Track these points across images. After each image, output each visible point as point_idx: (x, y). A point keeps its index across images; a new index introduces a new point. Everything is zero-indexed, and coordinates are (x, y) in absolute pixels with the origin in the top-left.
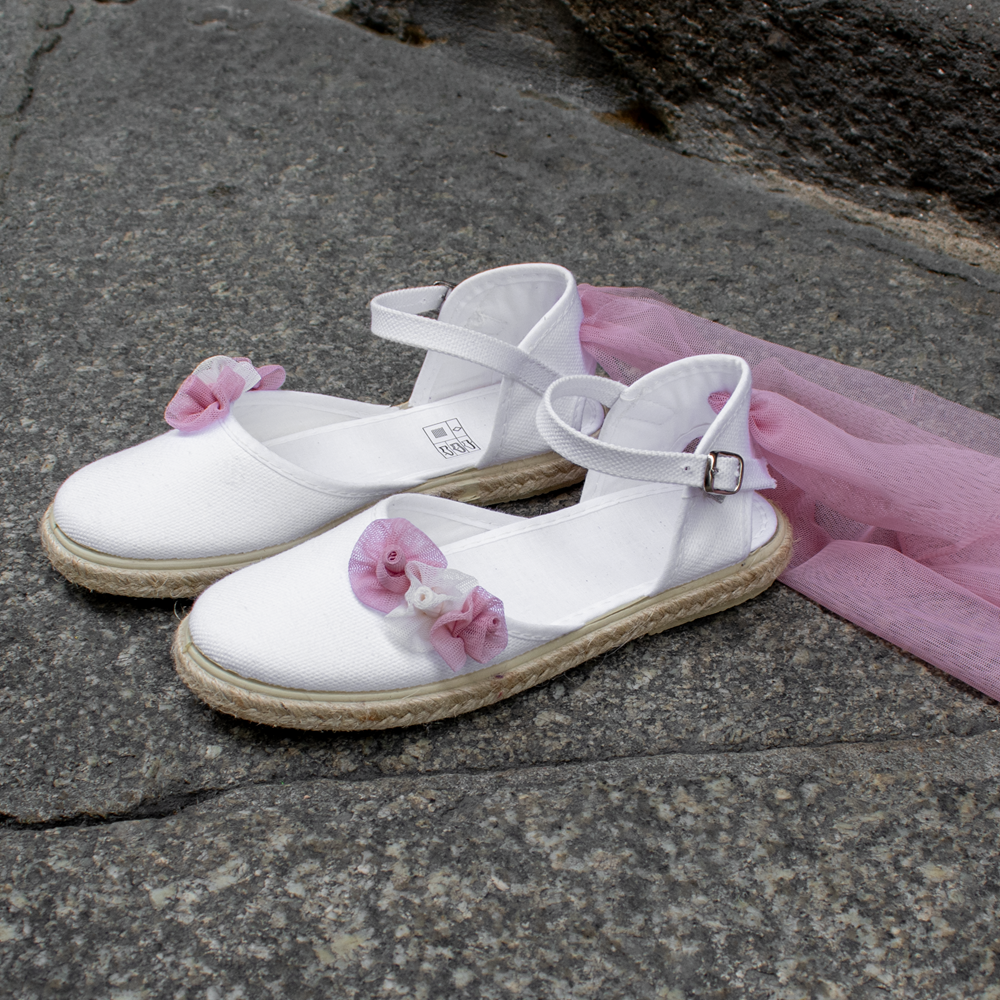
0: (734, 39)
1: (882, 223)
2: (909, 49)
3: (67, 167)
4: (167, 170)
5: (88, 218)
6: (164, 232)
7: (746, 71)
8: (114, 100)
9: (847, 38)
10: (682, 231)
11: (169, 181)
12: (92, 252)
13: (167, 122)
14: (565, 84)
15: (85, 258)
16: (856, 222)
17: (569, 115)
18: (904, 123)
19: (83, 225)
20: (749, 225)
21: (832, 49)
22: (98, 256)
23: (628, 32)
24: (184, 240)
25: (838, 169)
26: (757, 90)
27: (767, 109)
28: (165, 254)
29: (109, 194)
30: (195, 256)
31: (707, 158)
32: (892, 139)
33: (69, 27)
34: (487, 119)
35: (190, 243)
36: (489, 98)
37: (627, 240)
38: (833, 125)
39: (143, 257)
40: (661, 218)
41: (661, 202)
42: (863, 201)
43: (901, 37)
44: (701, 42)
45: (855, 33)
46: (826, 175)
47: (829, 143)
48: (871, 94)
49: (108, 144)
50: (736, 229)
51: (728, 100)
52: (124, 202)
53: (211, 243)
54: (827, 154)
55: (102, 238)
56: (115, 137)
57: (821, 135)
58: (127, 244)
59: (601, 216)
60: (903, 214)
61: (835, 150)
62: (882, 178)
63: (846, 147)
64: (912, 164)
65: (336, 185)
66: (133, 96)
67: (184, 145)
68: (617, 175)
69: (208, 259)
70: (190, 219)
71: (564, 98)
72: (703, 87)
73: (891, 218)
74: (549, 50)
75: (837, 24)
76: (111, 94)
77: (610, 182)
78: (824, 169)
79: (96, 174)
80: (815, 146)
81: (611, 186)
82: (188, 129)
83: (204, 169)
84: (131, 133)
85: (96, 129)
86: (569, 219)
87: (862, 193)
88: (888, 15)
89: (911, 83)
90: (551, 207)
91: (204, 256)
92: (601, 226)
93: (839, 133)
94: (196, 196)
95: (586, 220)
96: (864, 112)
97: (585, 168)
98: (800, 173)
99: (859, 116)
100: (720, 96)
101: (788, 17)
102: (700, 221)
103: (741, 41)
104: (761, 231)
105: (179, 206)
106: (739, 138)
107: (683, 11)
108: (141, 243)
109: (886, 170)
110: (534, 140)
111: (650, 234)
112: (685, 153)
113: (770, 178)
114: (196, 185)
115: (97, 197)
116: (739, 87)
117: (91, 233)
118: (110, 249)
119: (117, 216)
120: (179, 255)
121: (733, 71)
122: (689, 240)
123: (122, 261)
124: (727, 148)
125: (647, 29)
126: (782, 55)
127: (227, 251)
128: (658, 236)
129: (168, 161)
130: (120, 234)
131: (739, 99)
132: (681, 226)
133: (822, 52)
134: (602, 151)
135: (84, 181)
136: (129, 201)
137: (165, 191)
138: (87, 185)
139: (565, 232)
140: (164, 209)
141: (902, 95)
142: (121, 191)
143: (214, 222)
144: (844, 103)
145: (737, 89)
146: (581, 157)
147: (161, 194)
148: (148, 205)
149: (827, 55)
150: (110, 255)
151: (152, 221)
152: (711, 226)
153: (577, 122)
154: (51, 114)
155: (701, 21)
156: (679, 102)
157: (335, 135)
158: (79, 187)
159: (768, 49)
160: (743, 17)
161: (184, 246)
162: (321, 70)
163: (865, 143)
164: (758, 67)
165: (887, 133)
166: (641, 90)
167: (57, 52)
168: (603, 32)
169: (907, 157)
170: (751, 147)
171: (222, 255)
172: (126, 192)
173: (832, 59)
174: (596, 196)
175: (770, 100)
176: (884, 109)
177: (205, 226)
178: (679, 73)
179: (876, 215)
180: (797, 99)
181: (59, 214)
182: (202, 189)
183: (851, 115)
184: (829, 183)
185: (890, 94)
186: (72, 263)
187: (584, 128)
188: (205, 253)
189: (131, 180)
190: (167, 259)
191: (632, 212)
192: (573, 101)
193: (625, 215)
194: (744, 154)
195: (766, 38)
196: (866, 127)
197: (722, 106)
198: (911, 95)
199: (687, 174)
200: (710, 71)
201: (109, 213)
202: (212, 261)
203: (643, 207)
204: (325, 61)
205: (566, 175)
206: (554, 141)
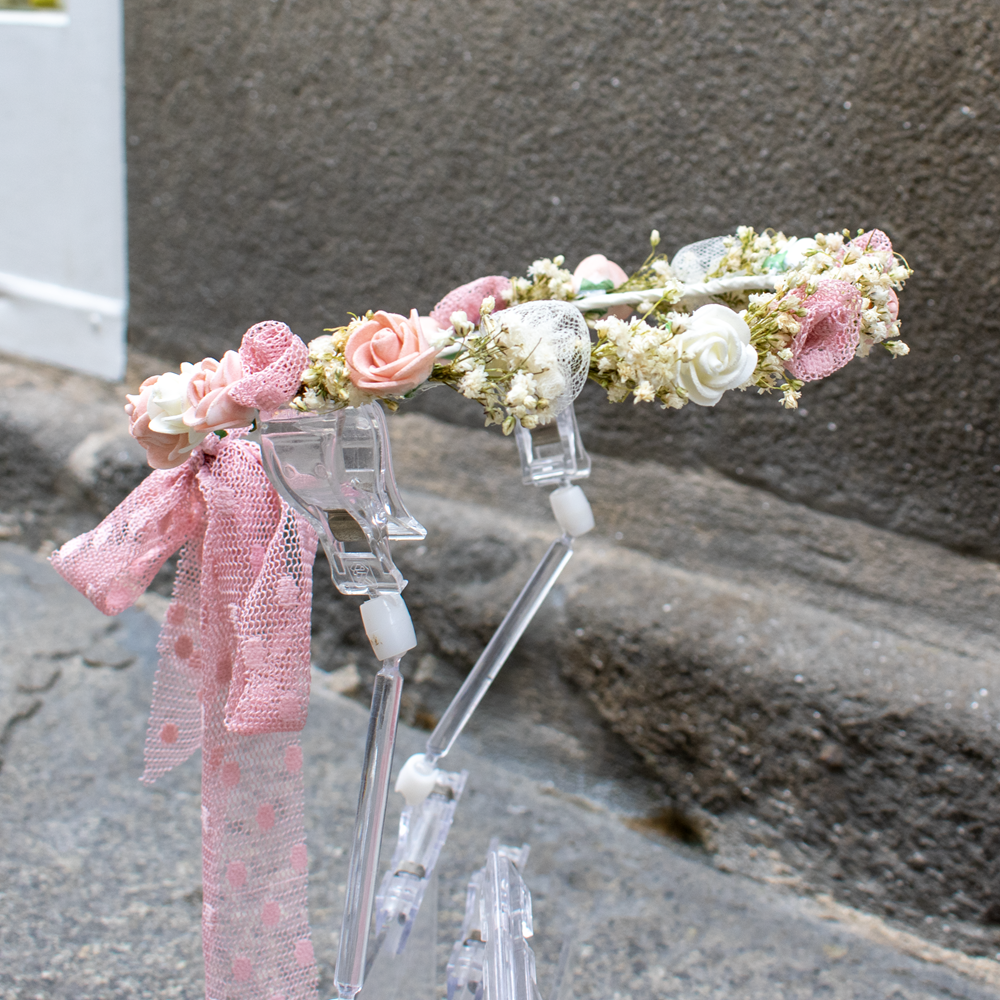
0: (781, 748)
1: (954, 963)
2: (982, 770)
3: (26, 858)
4: (139, 869)
5: (41, 924)
6: (126, 947)
7: (794, 784)
8: (89, 780)
9: (910, 755)
10: (728, 969)
11: (141, 881)
12: (39, 969)
13: (146, 810)
14: (589, 785)
15: (30, 977)
16: (923, 960)
17: (593, 821)
18: (977, 851)
19: (33, 933)
20: (803, 963)
21: (892, 766)
22: (46, 974)
23: (663, 734)
24: (149, 959)
25: (900, 899)
26: (807, 805)
27: (818, 826)
28: (125, 977)
29: (69, 894)
30: (161, 980)
31: (749, 877)
32: (964, 868)
33: (53, 692)
34: (504, 822)
35: (155, 964)
36: (505, 797)
37: (665, 978)
38: (894, 848)
39: (98, 980)
40: (702, 951)
41: (701, 932)
42: (931, 936)
43: (971, 755)
44: (744, 749)
45: (919, 750)
46: (888, 904)
47: (890, 867)
48: (939, 817)
49: (76, 832)
50: (789, 969)
51: (774, 815)
52: (86, 906)
53: (181, 965)
54: (887, 881)
55: (54, 951)
56: (85, 825)
57: (879, 859)
58: (82, 961)
59: (634, 948)
60: (977, 954)
61: (897, 877)
62: (952, 911)
63: (910, 874)
64: (987, 897)
65: (331, 896)
66: (113, 775)
67: (162, 838)
68: (649, 895)
69: (175, 985)
70: (159, 931)
71: (588, 800)
72: (745, 798)
73: (964, 958)
74: (572, 746)
75: (899, 739)
76: (88, 772)
77: (641, 903)
78: (883, 898)
79: (58, 869)
80: (874, 871)
81: (644, 909)
82: (169, 819)
83: (182, 869)
84: (104, 820)
85: (67, 813)
86: (597, 950)
87: (929, 926)
88: (956, 732)
89: (984, 807)
90: (575, 933)
91: (171, 982)
92: (635, 959)
93: (902, 858)
94: (170, 902)
95: (616, 951)
96: (930, 836)
97: (614, 886)
98: (858, 900)
99: (925, 840)
100: (764, 809)
101: (844, 729)
102: (747, 956)
103: (789, 751)
104: (817, 971)
105: (150, 914)
106: (786, 857)
107: (725, 715)
108: (98, 960)
109: (957, 902)
110: (556, 849)
111: (691, 971)
112: (724, 870)
113: (823, 905)
114: (170, 889)
115: (56, 897)
116: (786, 801)
117: (42, 943)
118: (60, 967)
119: (75, 923)
120: (141, 978)
121: (780, 783)
122: (737, 981)
123: (74, 983)
124: (772, 867)
125: (684, 733)
126: (836, 769)
127: (199, 976)
128: (699, 974)
129: (141, 857)
130: (75, 946)
131: (786, 814)
132: (726, 962)
133: (882, 769)
134: (631, 865)
135: (43, 877)
136: (92, 905)
137: (135, 894)
138: (45, 882)
139: (593, 966)
140: (131, 917)
141: (974, 819)
142: (84, 892)
143: (186, 937)
144: (907, 825)
145: (784, 803)
146: (608, 871)
147: (129, 897)
148: (113, 910)
149: (887, 771)
150: (60, 974)
151: (115, 931)
152: (760, 963)
153: (603, 828)
154: (18, 793)
155: (745, 727)
156: (718, 812)
157: (332, 834)
158: (36, 885)
159: (820, 762)
160: (792, 726)
161: (150, 966)
162: (322, 757)
163: (932, 871)
164: (808, 780)
165: (957, 861)
166: (674, 797)
167: (35, 720)
168: (634, 733)
169: (981, 888)
170: (800, 868)
171: (192, 981)
172: (90, 892)
173: (893, 777)
174: (626, 921)
175: (821, 817)
176: (954, 834)
177: (176, 941)
178: (718, 782)
179: (946, 954)
180: (852, 818)
181: (8, 917)
182: (178, 894)
183: (915, 840)
184: (890, 914)
185: (960, 818)
186: (13, 982)
187: (610, 837)
188: (171, 977)
189: (97, 879)
190: (126, 984)
191: (668, 942)
192: (597, 804)
193: (661, 947)
194: (791, 875)
195: (818, 750)
196: (933, 853)
197: (767, 820)
198: (984, 820)
199: (728, 896)
200: (753, 781)
201: (66, 919)
202: (180, 988)
203: (681, 936)
204: (327, 746)
205: (592, 893)
206: (578, 850)
